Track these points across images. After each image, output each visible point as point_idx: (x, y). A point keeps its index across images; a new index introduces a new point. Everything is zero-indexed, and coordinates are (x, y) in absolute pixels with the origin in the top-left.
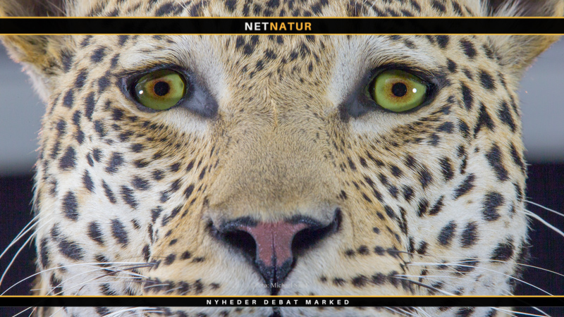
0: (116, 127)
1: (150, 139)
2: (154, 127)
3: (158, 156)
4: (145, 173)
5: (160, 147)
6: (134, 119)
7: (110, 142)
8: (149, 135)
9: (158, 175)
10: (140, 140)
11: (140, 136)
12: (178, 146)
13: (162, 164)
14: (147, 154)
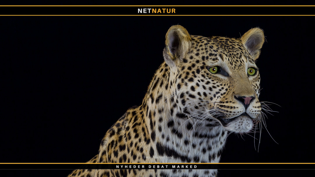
0: (208, 76)
1: (215, 79)
2: (215, 77)
3: (217, 82)
4: (215, 85)
5: (217, 81)
6: (211, 75)
7: (207, 79)
8: (215, 78)
9: (218, 86)
10: (213, 79)
11: (213, 78)
12: (221, 81)
13: (218, 84)
14: (215, 82)
